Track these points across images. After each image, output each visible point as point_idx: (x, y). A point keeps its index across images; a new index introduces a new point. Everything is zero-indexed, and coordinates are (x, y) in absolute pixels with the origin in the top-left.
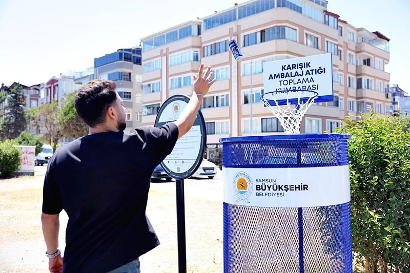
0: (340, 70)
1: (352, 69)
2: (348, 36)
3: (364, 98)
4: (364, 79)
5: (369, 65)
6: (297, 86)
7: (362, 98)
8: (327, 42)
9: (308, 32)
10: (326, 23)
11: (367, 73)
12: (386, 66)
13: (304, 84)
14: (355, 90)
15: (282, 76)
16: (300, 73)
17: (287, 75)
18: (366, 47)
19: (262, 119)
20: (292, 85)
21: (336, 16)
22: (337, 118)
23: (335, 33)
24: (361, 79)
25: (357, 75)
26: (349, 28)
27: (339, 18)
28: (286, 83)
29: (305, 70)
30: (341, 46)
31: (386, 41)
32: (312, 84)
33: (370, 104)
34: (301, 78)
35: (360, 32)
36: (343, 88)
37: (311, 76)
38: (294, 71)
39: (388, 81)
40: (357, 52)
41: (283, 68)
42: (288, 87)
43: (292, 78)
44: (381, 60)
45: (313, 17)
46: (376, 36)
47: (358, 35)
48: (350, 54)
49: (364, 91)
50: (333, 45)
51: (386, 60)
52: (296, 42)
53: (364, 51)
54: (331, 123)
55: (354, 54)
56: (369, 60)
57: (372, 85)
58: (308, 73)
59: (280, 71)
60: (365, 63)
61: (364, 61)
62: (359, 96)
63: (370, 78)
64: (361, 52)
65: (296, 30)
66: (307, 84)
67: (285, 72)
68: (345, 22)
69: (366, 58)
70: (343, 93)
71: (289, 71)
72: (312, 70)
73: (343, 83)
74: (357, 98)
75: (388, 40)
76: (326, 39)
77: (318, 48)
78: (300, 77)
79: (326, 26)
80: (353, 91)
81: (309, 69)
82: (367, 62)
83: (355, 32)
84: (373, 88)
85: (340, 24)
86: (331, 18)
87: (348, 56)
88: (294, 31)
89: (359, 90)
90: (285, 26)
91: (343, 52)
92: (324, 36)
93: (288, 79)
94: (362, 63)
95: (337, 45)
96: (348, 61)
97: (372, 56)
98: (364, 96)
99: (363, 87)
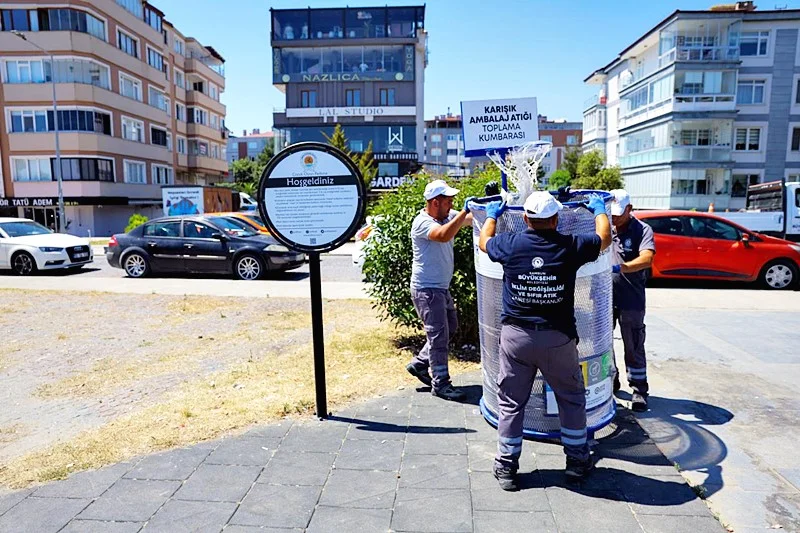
0: (167, 94)
1: (181, 94)
2: (174, 46)
3: (198, 136)
4: (196, 108)
5: (201, 90)
6: (503, 132)
7: (194, 136)
8: (149, 49)
9: (121, 29)
10: (147, 21)
11: (200, 101)
12: (221, 95)
13: (510, 131)
14: (185, 125)
15: (486, 119)
16: (505, 117)
17: (492, 119)
18: (198, 66)
19: (52, 159)
20: (497, 132)
21: (160, 14)
22: (165, 163)
23: (159, 39)
24: (192, 109)
25: (187, 103)
26: (175, 35)
27: (164, 18)
28: (490, 128)
29: (510, 114)
30: (167, 59)
31: (220, 62)
32: (518, 131)
33: (204, 144)
34: (507, 123)
35: (190, 44)
36: (170, 119)
37: (517, 121)
38: (498, 115)
39: (224, 116)
40: (186, 71)
41: (486, 110)
42: (493, 133)
43: (497, 123)
44: (215, 86)
45: (127, 6)
46: (210, 53)
47: (187, 48)
48: (177, 73)
49: (197, 127)
50: (157, 56)
51: (221, 88)
52: (105, 40)
53: (196, 71)
54: (158, 169)
55: (182, 72)
56: (201, 84)
57: (206, 119)
58: (513, 118)
59: (484, 114)
60: (195, 89)
61: (195, 84)
62: (190, 133)
63: (204, 110)
64: (192, 71)
65: (103, 22)
66: (513, 131)
67: (489, 115)
68: (171, 25)
69: (197, 81)
70: (170, 126)
71: (493, 114)
72: (518, 115)
73: (169, 112)
74: (188, 136)
75: (223, 61)
76: (147, 45)
77: (136, 56)
78: (505, 123)
79: (146, 25)
80: (182, 126)
81: (514, 113)
82: (199, 87)
83: (183, 41)
84: (207, 124)
85: (165, 27)
86: (153, 15)
87: (175, 75)
88: (101, 23)
89: (191, 125)
90: (86, 12)
91: (168, 68)
92: (145, 40)
93: (492, 123)
94: (192, 88)
95: (162, 57)
96: (175, 83)
97: (206, 80)
98: (197, 133)
99: (195, 120)
